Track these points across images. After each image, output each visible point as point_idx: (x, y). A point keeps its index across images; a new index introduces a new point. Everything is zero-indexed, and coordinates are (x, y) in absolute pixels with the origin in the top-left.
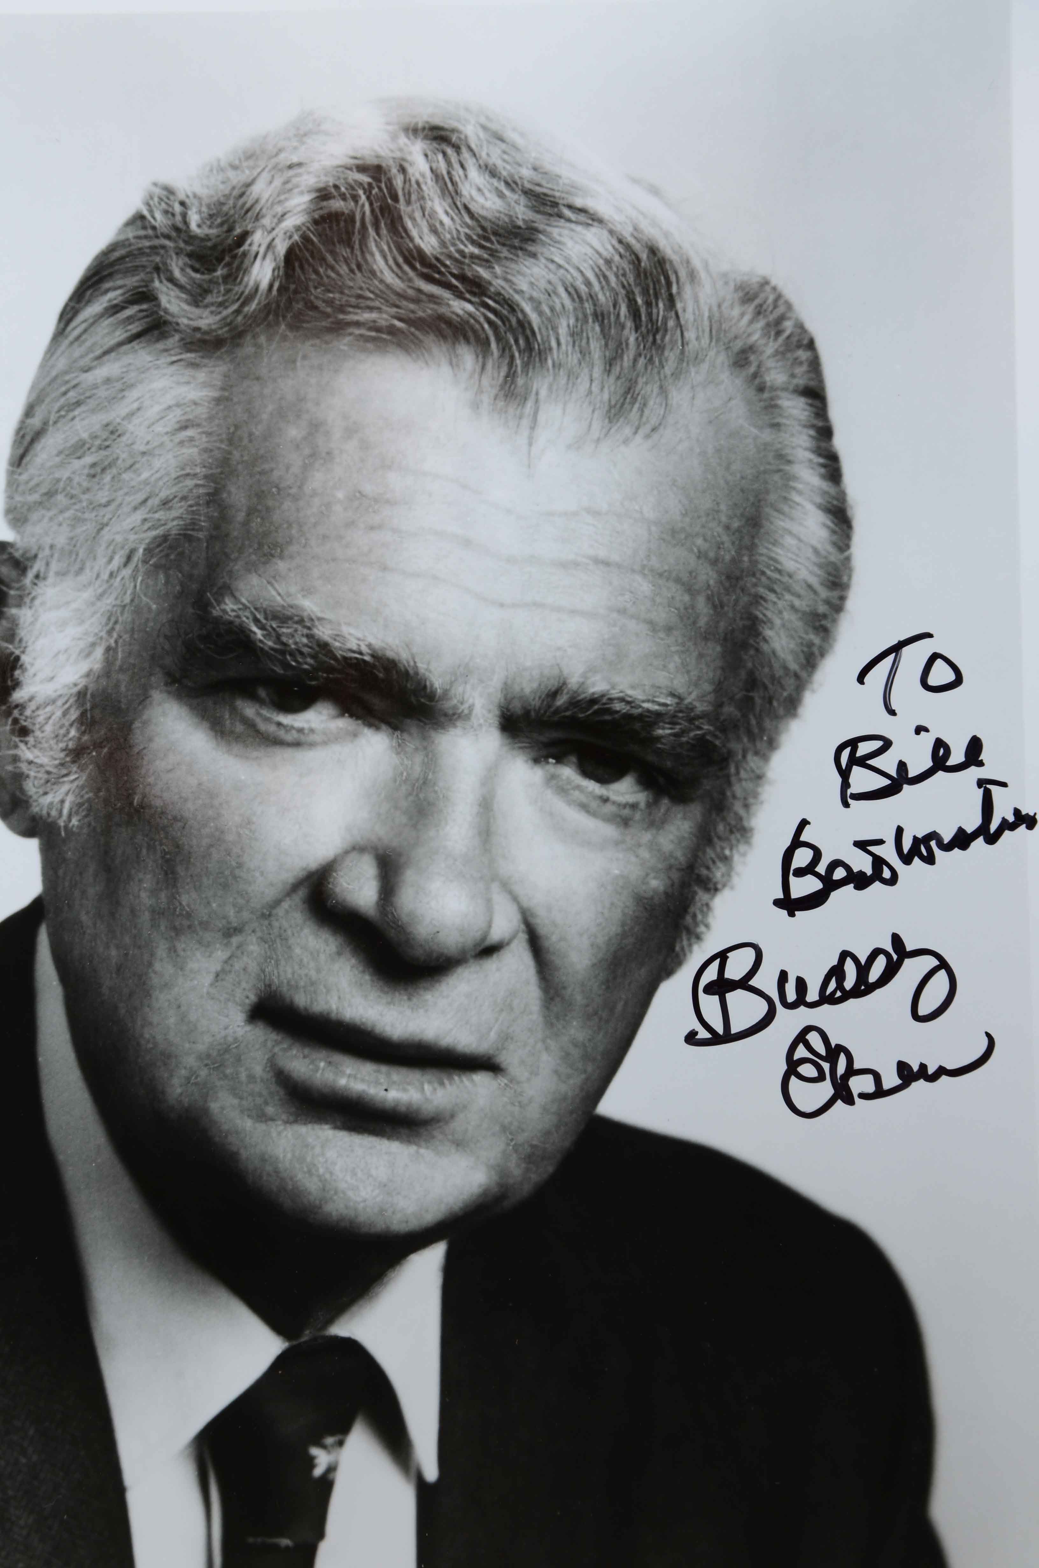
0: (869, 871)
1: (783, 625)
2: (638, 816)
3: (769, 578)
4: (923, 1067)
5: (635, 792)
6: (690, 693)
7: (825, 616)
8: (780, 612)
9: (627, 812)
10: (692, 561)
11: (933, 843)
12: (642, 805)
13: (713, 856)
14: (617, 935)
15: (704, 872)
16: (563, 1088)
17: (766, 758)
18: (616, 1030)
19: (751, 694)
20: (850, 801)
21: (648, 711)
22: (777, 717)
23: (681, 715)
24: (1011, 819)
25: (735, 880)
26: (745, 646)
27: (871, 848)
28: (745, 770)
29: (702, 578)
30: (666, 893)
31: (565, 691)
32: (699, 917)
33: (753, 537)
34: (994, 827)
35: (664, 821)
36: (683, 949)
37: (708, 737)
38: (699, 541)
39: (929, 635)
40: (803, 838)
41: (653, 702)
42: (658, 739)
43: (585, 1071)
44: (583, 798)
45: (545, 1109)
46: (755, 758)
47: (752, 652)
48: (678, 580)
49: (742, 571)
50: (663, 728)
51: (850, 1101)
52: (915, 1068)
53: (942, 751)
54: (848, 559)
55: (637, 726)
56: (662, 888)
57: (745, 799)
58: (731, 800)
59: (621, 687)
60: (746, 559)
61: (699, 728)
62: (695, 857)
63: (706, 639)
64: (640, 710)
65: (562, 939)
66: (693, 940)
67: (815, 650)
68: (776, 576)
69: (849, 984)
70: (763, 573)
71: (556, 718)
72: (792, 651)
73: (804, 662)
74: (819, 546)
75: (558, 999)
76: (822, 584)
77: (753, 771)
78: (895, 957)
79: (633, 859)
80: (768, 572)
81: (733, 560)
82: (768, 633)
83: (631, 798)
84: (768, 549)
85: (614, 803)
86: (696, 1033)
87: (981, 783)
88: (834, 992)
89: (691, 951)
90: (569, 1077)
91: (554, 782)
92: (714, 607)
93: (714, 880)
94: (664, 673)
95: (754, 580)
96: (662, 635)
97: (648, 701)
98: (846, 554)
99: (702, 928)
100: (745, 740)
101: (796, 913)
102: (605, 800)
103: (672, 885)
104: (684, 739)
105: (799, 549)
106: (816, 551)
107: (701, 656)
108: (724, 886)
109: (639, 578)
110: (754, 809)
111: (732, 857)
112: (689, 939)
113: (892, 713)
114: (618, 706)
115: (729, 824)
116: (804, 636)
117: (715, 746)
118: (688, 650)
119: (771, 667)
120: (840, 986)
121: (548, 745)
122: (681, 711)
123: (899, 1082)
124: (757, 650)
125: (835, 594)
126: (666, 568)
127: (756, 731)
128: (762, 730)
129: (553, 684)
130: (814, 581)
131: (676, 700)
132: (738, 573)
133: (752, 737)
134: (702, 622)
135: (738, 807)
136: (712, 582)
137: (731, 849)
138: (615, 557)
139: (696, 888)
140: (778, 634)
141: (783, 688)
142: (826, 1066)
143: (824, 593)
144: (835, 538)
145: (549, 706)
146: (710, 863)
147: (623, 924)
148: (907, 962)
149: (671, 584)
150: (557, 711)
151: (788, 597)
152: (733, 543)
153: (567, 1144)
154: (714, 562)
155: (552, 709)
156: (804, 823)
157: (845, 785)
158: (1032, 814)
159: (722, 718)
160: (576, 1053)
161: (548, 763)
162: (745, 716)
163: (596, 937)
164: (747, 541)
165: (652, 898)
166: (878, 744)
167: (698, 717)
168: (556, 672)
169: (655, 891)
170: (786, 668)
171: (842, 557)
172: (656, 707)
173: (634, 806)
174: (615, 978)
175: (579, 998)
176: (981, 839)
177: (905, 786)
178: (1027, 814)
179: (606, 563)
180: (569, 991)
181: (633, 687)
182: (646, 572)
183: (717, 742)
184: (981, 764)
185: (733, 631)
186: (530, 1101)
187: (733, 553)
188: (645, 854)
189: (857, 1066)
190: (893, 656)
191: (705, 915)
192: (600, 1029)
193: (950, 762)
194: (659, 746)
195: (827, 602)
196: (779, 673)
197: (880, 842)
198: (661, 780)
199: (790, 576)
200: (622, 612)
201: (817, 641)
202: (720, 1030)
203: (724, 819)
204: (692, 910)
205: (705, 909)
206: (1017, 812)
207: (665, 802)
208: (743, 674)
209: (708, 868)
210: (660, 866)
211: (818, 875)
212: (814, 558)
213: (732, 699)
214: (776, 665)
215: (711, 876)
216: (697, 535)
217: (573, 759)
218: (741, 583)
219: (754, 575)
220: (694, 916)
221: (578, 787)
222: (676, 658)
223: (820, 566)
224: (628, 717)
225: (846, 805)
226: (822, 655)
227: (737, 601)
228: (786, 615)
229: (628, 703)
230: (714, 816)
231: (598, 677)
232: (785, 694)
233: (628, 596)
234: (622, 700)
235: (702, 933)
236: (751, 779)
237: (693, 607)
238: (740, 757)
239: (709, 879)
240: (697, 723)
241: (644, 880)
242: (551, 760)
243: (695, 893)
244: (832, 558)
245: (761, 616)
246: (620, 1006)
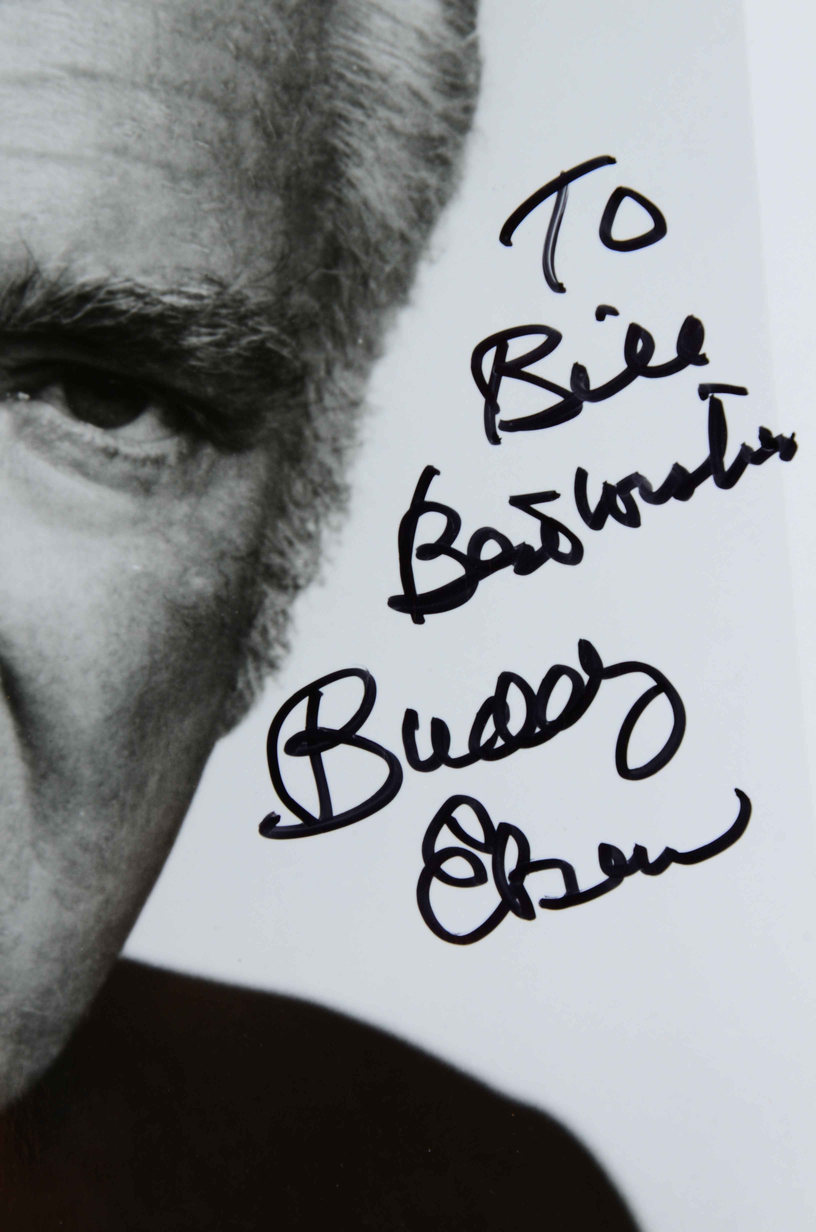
0: (537, 544)
1: (378, 159)
2: (165, 477)
3: (351, 85)
4: (640, 851)
5: (160, 439)
6: (237, 277)
7: (442, 140)
8: (372, 138)
9: (147, 471)
10: (228, 65)
11: (635, 493)
12: (172, 459)
13: (289, 534)
14: (143, 668)
15: (276, 560)
16: (69, 918)
17: (363, 373)
18: (148, 821)
19: (334, 272)
20: (500, 433)
21: (173, 308)
22: (377, 307)
23: (224, 311)
24: (756, 445)
25: (326, 570)
26: (319, 195)
27: (538, 507)
28: (332, 394)
29: (245, 90)
30: (218, 598)
31: (38, 284)
32: (273, 632)
33: (321, 20)
34: (729, 460)
35: (207, 483)
36: (248, 684)
37: (270, 345)
38: (237, 32)
39: (609, 161)
40: (430, 496)
41: (180, 293)
42: (191, 352)
43: (102, 890)
44: (76, 453)
45: (40, 955)
46: (347, 374)
47: (331, 205)
48: (207, 97)
49: (308, 76)
50: (199, 335)
51: (527, 913)
52: (628, 854)
53: (640, 345)
54: (474, 46)
55: (157, 333)
56: (210, 590)
57: (335, 440)
58: (311, 442)
59: (127, 273)
60: (312, 55)
61: (255, 331)
62: (260, 536)
63: (257, 188)
64: (158, 308)
65: (55, 680)
66: (265, 669)
67: (431, 195)
68: (361, 80)
69: (515, 725)
70: (341, 77)
71: (26, 328)
72: (394, 200)
73: (414, 215)
74: (427, 29)
75: (53, 777)
76: (435, 89)
77: (344, 394)
78: (586, 678)
79: (162, 546)
80: (349, 76)
81: (292, 59)
82: (355, 172)
83: (152, 449)
84: (345, 37)
85: (126, 457)
86: (278, 818)
87: (705, 391)
88: (493, 740)
89: (262, 688)
90: (77, 900)
91: (28, 430)
92: (267, 135)
93: (293, 572)
94: (195, 247)
95: (327, 89)
96: (186, 185)
97: (171, 292)
98: (470, 38)
99: (277, 651)
100: (329, 345)
101: (427, 617)
102: (112, 454)
103: (227, 584)
104: (232, 350)
105: (395, 34)
106: (422, 36)
107: (250, 215)
108: (309, 580)
109: (145, 97)
110: (349, 454)
111: (319, 533)
112: (258, 669)
113: (559, 288)
114: (123, 303)
115: (312, 482)
116: (413, 174)
117: (282, 358)
118: (230, 207)
119: (363, 227)
120: (501, 729)
121: (14, 371)
122: (224, 306)
123: (602, 877)
124: (339, 201)
125: (458, 103)
126: (187, 77)
127: (344, 329)
128: (355, 327)
129: (18, 273)
130: (422, 85)
131: (216, 289)
132: (300, 80)
133: (340, 340)
134: (250, 161)
135: (324, 454)
136: (260, 97)
137: (317, 521)
138: (104, 65)
139: (265, 587)
140: (369, 172)
141: (383, 258)
142: (486, 859)
143: (439, 103)
144: (451, 13)
145: (14, 309)
146: (285, 545)
147: (152, 652)
148: (606, 685)
149: (196, 103)
150: (28, 316)
151: (382, 112)
152: (290, 32)
153: (79, 1008)
154: (263, 64)
155: (19, 314)
156: (429, 473)
157: (492, 408)
158: (788, 435)
159: (290, 313)
160: (85, 860)
161: (17, 400)
162: (326, 307)
163: (108, 672)
164: (311, 27)
165: (195, 607)
166: (539, 340)
167: (253, 314)
168: (21, 253)
169: (200, 595)
170: (385, 227)
171: (463, 43)
172: (184, 302)
173: (158, 462)
174: (143, 737)
175: (87, 774)
176: (710, 481)
177: (586, 405)
178: (781, 437)
179: (91, 75)
180: (70, 763)
181: (145, 272)
182: (155, 85)
183: (285, 352)
184: (703, 361)
185: (298, 173)
186: (18, 940)
187: (291, 47)
188: (180, 537)
189: (535, 856)
190: (553, 198)
191: (281, 629)
192: (122, 820)
193: (655, 361)
194: (193, 363)
195: (446, 117)
196: (376, 235)
197: (552, 496)
198: (200, 418)
199: (384, 79)
200: (121, 151)
201: (432, 180)
202: (315, 811)
203: (302, 474)
204: (260, 621)
205: (281, 619)
206: (764, 434)
207: (208, 452)
208: (319, 241)
209: (282, 554)
210: (206, 554)
211: (456, 555)
212: (419, 48)
213: (304, 281)
214: (371, 224)
215: (287, 565)
216: (232, 21)
217: (57, 391)
218: (307, 95)
219: (326, 81)
220: (264, 632)
221: (68, 436)
222: (212, 222)
223: (430, 60)
224: (142, 320)
225: (495, 440)
226: (443, 202)
227: (302, 125)
228: (382, 142)
229: (140, 297)
230: (286, 469)
231: (89, 259)
232: (388, 268)
233: (128, 126)
234: (130, 293)
235: (278, 657)
236: (341, 408)
237: (233, 138)
238: (322, 373)
239: (284, 571)
240: (250, 323)
241: (181, 579)
242: (22, 395)
243: (264, 595)
244: (449, 47)
245: (341, 146)
246: (153, 782)
